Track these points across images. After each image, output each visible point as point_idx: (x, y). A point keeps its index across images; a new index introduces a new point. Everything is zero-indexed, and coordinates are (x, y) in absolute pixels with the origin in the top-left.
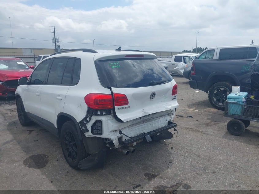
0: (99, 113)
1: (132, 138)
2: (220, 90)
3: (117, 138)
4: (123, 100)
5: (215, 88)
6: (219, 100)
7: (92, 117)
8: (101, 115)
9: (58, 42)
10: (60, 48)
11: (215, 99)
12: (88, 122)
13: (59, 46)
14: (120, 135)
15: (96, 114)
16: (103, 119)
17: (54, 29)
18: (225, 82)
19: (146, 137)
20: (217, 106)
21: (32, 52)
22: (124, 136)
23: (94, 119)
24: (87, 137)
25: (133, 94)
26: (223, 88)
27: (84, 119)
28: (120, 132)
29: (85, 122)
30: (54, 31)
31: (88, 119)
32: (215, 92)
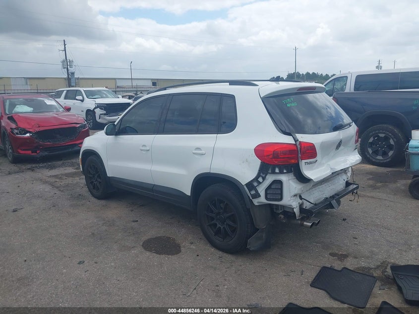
0: (277, 170)
1: (315, 205)
2: (378, 136)
3: (298, 205)
4: (310, 152)
5: (371, 134)
6: (376, 152)
7: (267, 177)
8: (281, 172)
9: (71, 66)
10: (75, 76)
11: (370, 151)
12: (260, 183)
13: (73, 74)
14: (301, 201)
15: (273, 172)
16: (284, 178)
17: (65, 45)
18: (385, 126)
19: (331, 202)
20: (374, 160)
21: (27, 84)
22: (305, 201)
23: (270, 179)
24: (256, 204)
25: (322, 142)
26: (383, 133)
27: (254, 179)
28: (301, 198)
29: (255, 184)
30: (65, 48)
31: (260, 180)
32: (371, 140)
